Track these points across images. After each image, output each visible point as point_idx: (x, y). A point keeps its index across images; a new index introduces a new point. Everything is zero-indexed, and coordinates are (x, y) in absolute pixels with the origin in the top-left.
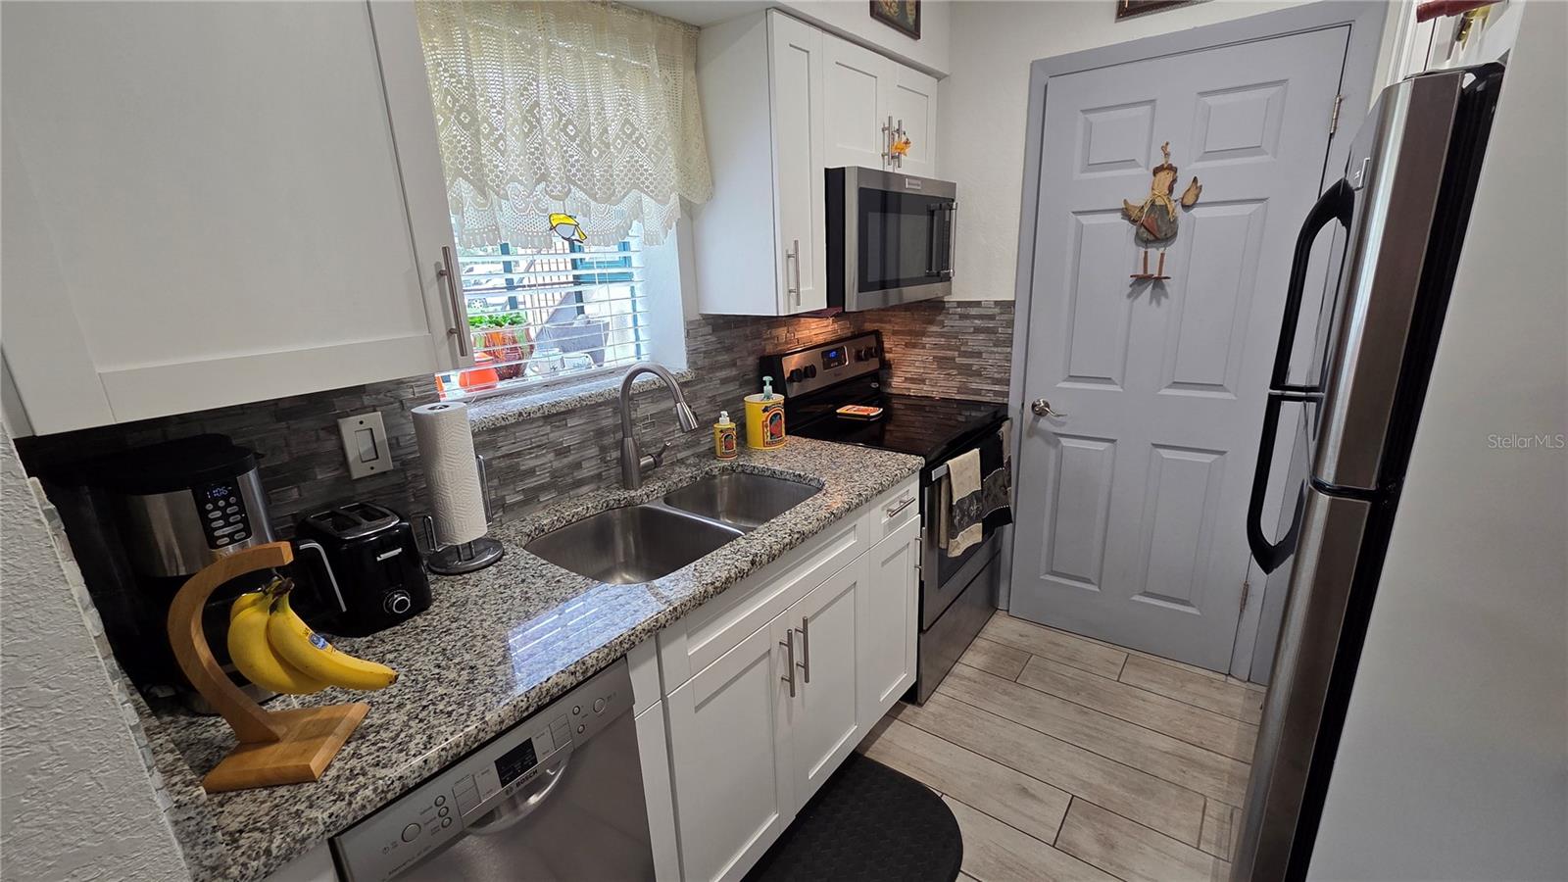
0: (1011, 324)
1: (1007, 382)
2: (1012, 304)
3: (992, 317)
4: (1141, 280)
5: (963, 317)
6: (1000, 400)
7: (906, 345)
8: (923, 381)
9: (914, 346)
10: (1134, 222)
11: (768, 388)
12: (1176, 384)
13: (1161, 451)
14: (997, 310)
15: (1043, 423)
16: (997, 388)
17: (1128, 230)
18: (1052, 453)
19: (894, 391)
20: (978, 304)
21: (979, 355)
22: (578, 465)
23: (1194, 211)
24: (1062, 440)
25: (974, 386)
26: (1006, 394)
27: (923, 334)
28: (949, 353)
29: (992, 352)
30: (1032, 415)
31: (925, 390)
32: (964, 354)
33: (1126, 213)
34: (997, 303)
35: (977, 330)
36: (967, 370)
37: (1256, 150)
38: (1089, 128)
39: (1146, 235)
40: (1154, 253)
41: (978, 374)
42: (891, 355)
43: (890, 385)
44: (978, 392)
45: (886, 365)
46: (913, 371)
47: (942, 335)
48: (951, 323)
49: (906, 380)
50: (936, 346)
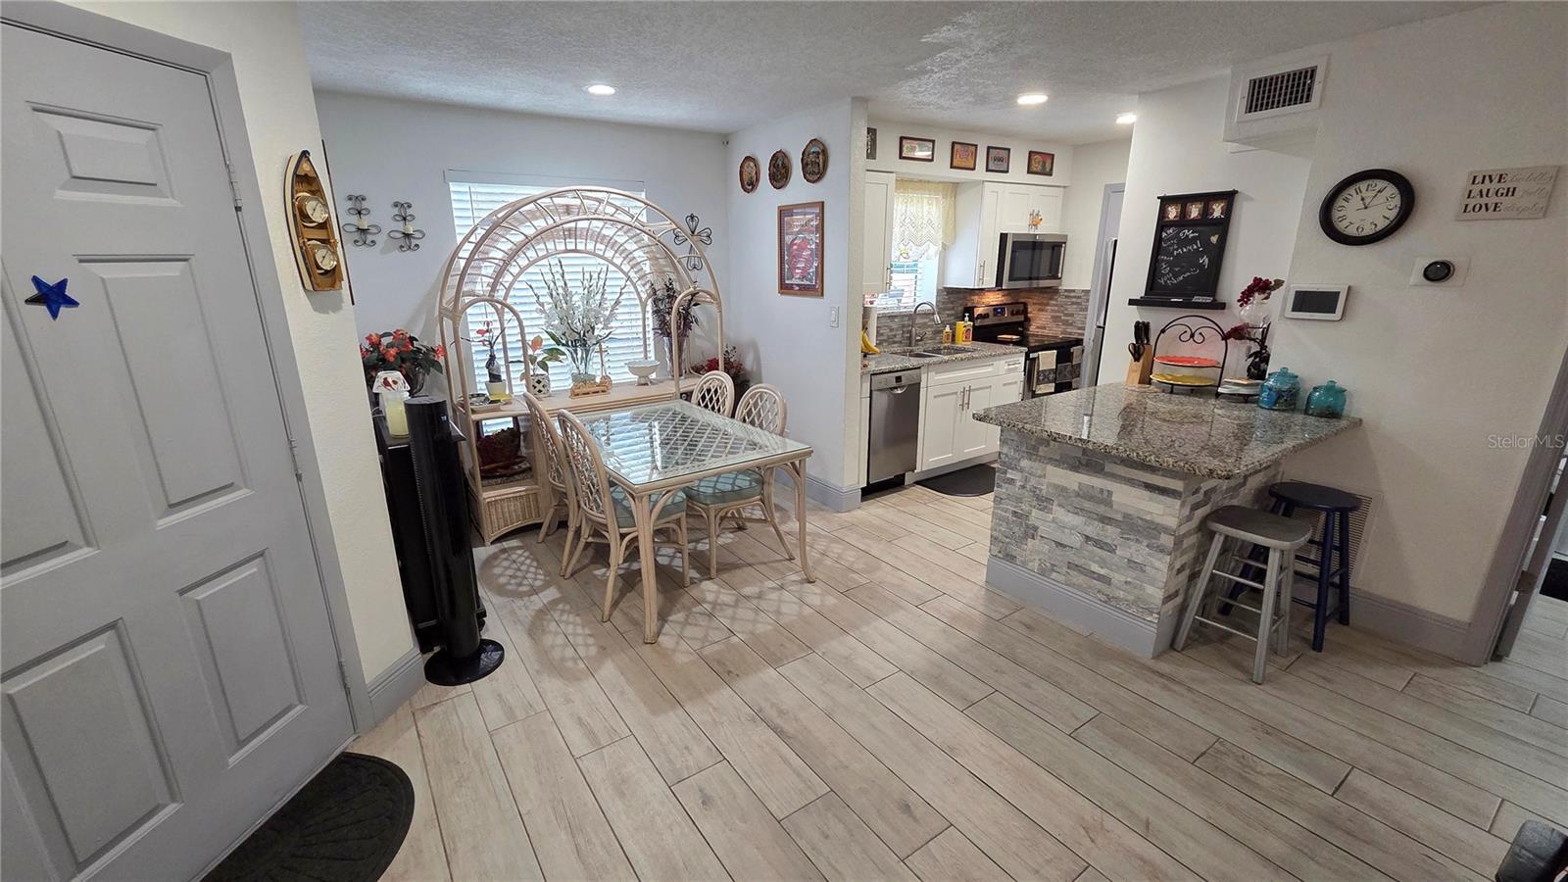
0: (1087, 301)
2: (1088, 291)
3: (1079, 297)
5: (1067, 297)
6: (1080, 337)
7: (1039, 310)
8: (1045, 328)
9: (1043, 310)
11: (967, 318)
14: (1082, 294)
16: (1079, 331)
20: (1074, 291)
21: (1072, 315)
22: (895, 336)
26: (1083, 335)
27: (1048, 305)
28: (1059, 314)
29: (1078, 314)
31: (1046, 332)
32: (1066, 315)
34: (1082, 291)
35: (1072, 303)
36: (1066, 323)
41: (1071, 324)
42: (1031, 314)
43: (1028, 329)
44: (1070, 333)
45: (1027, 320)
46: (1040, 323)
47: (1056, 305)
48: (1061, 300)
49: (1038, 327)
50: (1053, 311)
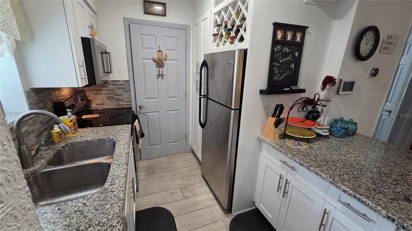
0: (129, 86)
1: (131, 101)
2: (129, 81)
3: (123, 85)
4: (159, 75)
5: (113, 85)
6: (129, 106)
7: (95, 94)
8: (104, 104)
9: (99, 94)
10: (155, 62)
11: (69, 114)
12: (169, 97)
13: (168, 112)
14: (124, 83)
15: (142, 110)
16: (128, 103)
17: (154, 64)
18: (146, 117)
19: (93, 109)
20: (119, 81)
21: (121, 95)
23: (166, 61)
24: (147, 114)
25: (121, 104)
26: (131, 105)
27: (101, 90)
28: (111, 95)
29: (125, 94)
30: (139, 109)
31: (105, 107)
32: (117, 95)
33: (154, 60)
34: (124, 81)
35: (119, 88)
36: (118, 100)
37: (175, 50)
38: (142, 38)
39: (159, 65)
40: (161, 70)
41: (122, 100)
42: (89, 98)
43: (91, 107)
44: (123, 105)
45: (89, 101)
46: (99, 102)
47: (108, 90)
48: (111, 87)
49: (97, 105)
50: (107, 94)
